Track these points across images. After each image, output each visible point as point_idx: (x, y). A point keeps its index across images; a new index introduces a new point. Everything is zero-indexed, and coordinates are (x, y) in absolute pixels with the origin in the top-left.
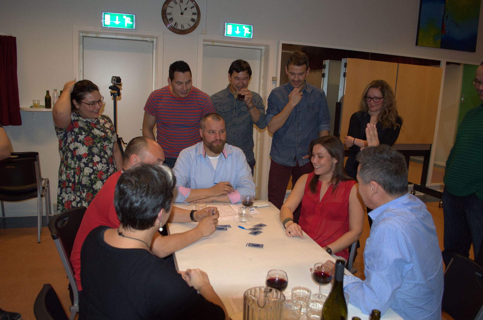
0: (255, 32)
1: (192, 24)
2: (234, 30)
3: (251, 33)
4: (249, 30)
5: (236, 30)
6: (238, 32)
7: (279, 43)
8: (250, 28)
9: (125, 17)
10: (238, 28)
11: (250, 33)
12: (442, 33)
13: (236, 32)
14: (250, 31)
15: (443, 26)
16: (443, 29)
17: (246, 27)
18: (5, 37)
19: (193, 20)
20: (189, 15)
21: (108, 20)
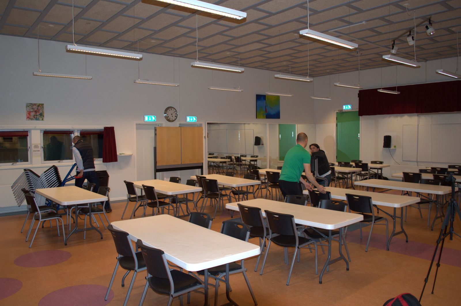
0: (198, 119)
1: (175, 118)
2: (190, 119)
7: (205, 123)
8: (195, 118)
9: (152, 117)
10: (191, 118)
12: (266, 113)
14: (196, 119)
15: (266, 110)
16: (266, 111)
18: (110, 127)
19: (176, 116)
20: (174, 115)
21: (147, 118)
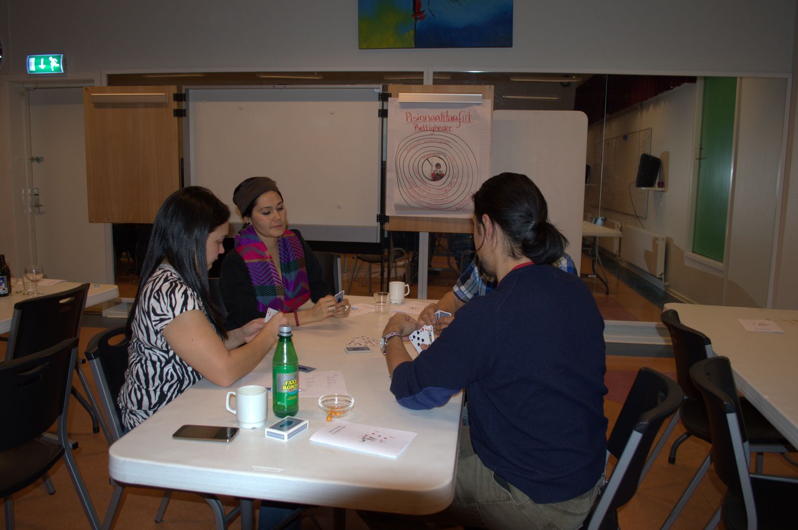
0: (67, 62)
2: (37, 64)
3: (60, 65)
4: (57, 61)
5: (40, 64)
6: (42, 66)
8: (59, 58)
10: (42, 60)
11: (58, 65)
12: (416, 19)
13: (40, 66)
14: (59, 62)
15: (417, 5)
16: (417, 14)
17: (53, 57)
